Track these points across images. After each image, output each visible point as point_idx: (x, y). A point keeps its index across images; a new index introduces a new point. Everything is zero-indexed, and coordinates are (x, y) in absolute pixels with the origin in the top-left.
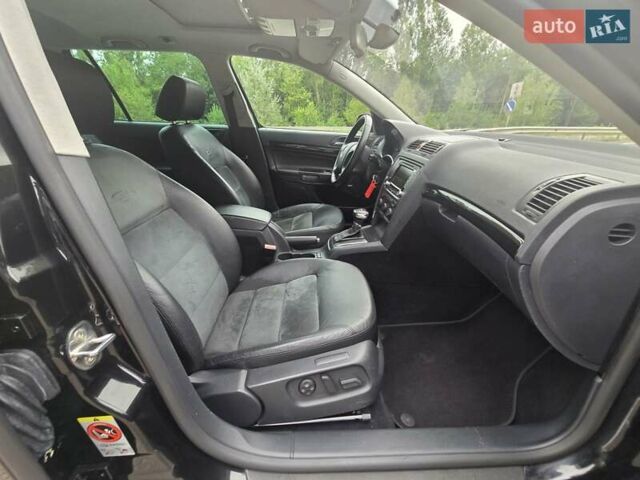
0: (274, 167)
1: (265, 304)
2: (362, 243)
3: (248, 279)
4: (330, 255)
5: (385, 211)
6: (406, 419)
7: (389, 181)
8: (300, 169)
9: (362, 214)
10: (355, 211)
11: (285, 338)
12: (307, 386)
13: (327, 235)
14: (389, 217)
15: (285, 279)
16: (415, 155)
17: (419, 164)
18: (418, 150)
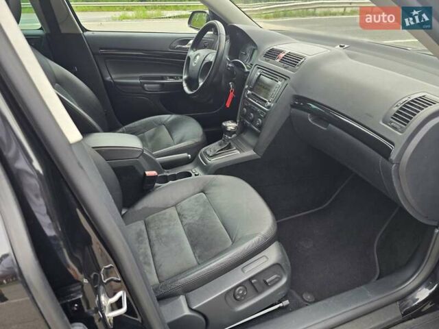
0: (108, 78)
1: (165, 231)
2: (236, 155)
4: (207, 170)
5: (252, 121)
6: (308, 297)
7: (251, 90)
8: (141, 78)
9: (230, 125)
10: (224, 124)
12: (241, 292)
13: (195, 150)
14: (260, 127)
15: (173, 202)
16: (275, 65)
17: (285, 77)
18: (278, 60)
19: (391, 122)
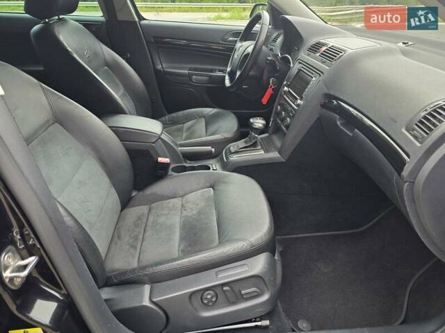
0: (159, 67)
1: (162, 220)
2: (259, 154)
3: (141, 193)
4: (226, 166)
5: (283, 120)
6: (303, 325)
7: (288, 86)
8: (190, 69)
9: (259, 123)
10: (251, 120)
11: (185, 253)
12: (209, 297)
13: (221, 145)
14: (287, 127)
15: (181, 193)
16: (314, 60)
17: (320, 72)
18: (318, 55)
19: (414, 130)
